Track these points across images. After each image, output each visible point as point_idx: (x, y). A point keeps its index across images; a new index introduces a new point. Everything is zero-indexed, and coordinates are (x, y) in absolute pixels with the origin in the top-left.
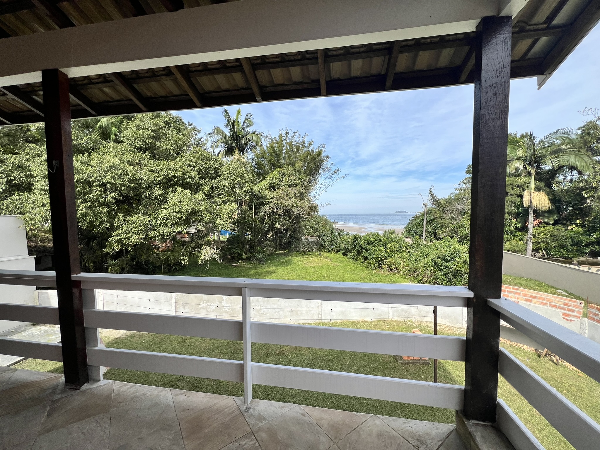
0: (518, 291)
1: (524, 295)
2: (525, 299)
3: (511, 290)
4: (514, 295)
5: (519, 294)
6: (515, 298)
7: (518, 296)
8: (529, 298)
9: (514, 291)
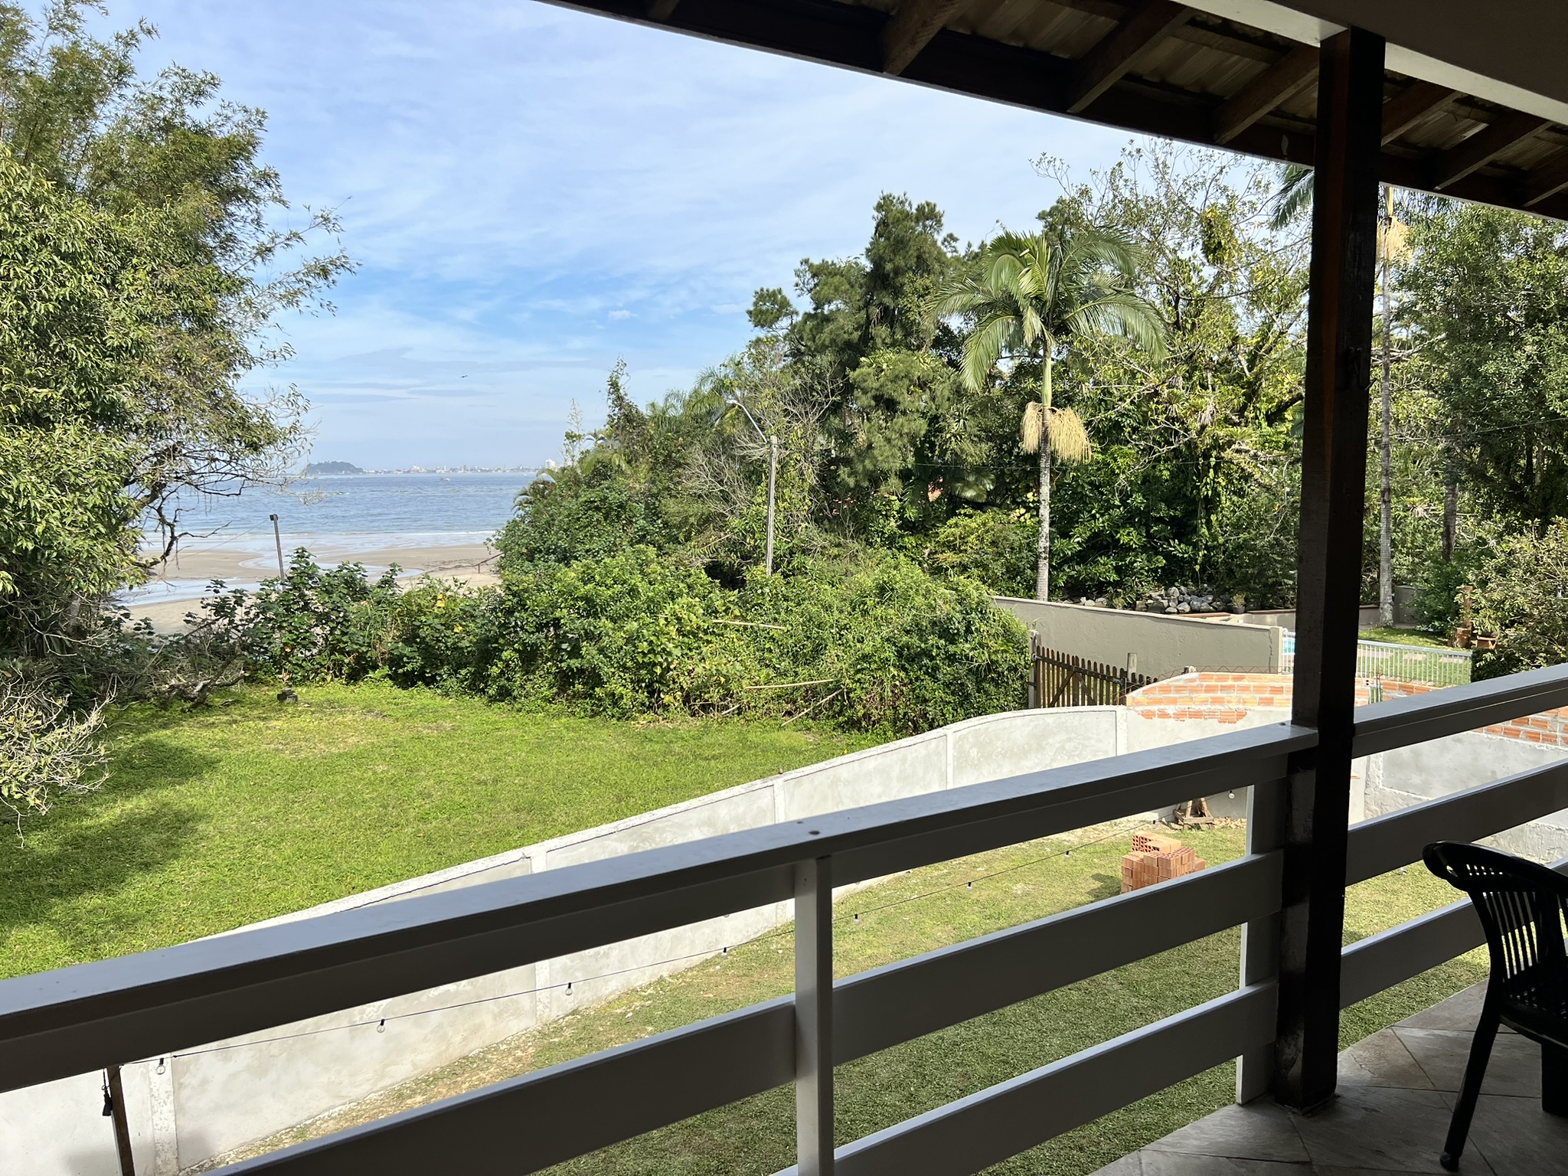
0: (1244, 683)
1: (1259, 689)
2: (1261, 699)
3: (1230, 682)
4: (1234, 695)
5: (1245, 689)
6: (1239, 702)
7: (1245, 696)
8: (1267, 695)
9: (1236, 683)
